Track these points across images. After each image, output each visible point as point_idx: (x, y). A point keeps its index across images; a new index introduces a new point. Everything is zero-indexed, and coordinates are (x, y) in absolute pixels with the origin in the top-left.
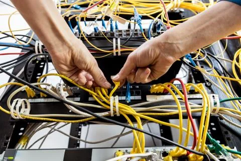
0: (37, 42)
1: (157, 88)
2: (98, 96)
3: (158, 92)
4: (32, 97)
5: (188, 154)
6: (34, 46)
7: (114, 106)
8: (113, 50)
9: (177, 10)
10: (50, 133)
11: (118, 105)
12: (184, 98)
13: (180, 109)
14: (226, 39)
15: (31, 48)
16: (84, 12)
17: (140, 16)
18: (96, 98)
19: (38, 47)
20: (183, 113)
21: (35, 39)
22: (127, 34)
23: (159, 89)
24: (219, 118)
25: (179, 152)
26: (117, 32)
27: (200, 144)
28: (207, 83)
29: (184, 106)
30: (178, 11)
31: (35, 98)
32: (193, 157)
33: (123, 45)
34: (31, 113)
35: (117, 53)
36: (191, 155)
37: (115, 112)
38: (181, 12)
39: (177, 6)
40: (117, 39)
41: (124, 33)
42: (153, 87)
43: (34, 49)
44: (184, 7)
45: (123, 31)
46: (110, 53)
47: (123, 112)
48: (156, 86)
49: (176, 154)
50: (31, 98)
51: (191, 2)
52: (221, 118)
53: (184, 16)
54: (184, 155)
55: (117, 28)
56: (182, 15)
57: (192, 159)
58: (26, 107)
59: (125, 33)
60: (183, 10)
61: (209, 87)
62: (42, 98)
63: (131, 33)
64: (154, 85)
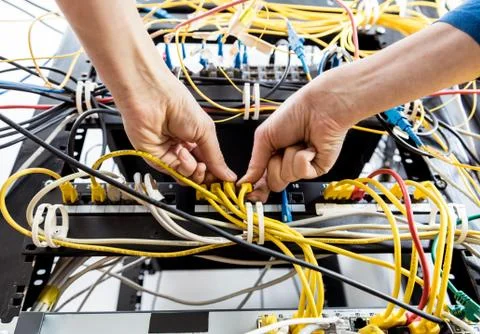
0: (80, 84)
1: (339, 188)
2: (220, 202)
3: (340, 198)
4: (73, 201)
5: (408, 322)
6: (74, 93)
7: (256, 225)
8: (243, 106)
9: (370, 29)
10: (100, 281)
11: (263, 221)
12: (404, 211)
13: (397, 231)
14: (473, 93)
15: (68, 98)
16: (184, 24)
17: (301, 40)
18: (217, 206)
19: (83, 95)
20: (402, 239)
21: (75, 77)
22: (268, 75)
23: (344, 191)
24: (463, 252)
25: (390, 317)
26: (246, 69)
27: (435, 301)
28: (438, 182)
29: (407, 226)
30: (372, 32)
31: (77, 203)
32: (420, 328)
33: (265, 98)
34: (70, 235)
35: (252, 114)
36: (415, 324)
37: (256, 236)
38: (379, 34)
39: (371, 22)
40: (252, 84)
41: (261, 73)
42: (331, 187)
43: (74, 99)
44: (385, 24)
45: (259, 69)
46: (237, 113)
47: (273, 235)
48: (337, 185)
49: (386, 321)
50: (69, 203)
51: (398, 14)
52: (469, 253)
53: (384, 43)
54: (400, 324)
55: (245, 61)
56: (381, 40)
57: (418, 331)
58: (59, 223)
59: (265, 73)
60: (382, 30)
61: (442, 190)
62: (93, 204)
63: (277, 73)
64: (334, 183)
